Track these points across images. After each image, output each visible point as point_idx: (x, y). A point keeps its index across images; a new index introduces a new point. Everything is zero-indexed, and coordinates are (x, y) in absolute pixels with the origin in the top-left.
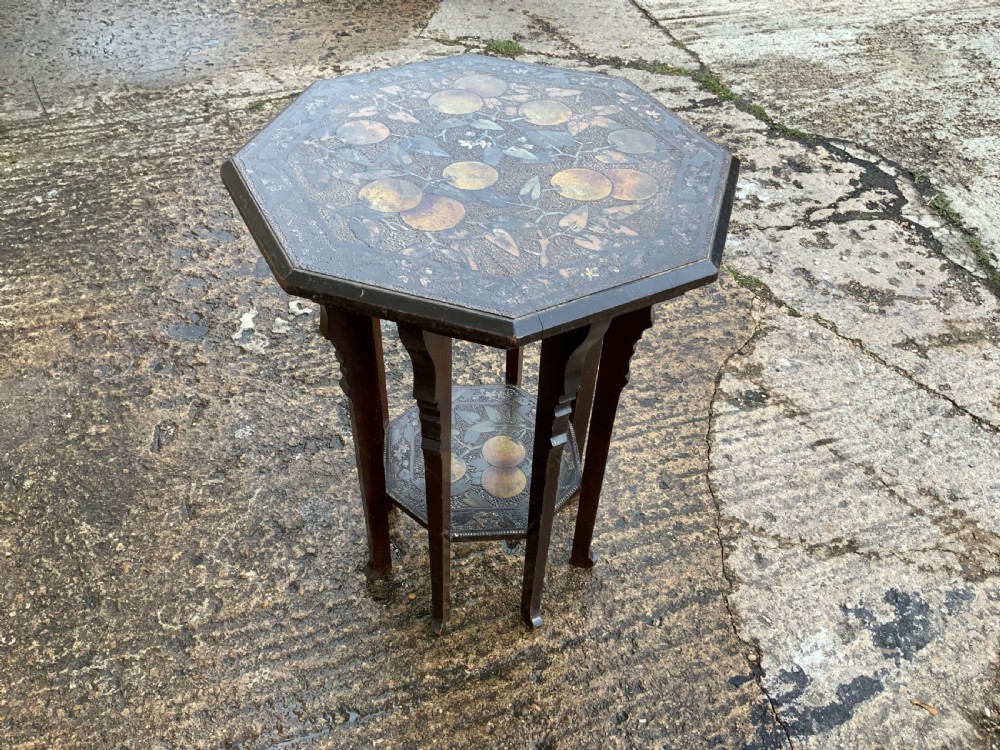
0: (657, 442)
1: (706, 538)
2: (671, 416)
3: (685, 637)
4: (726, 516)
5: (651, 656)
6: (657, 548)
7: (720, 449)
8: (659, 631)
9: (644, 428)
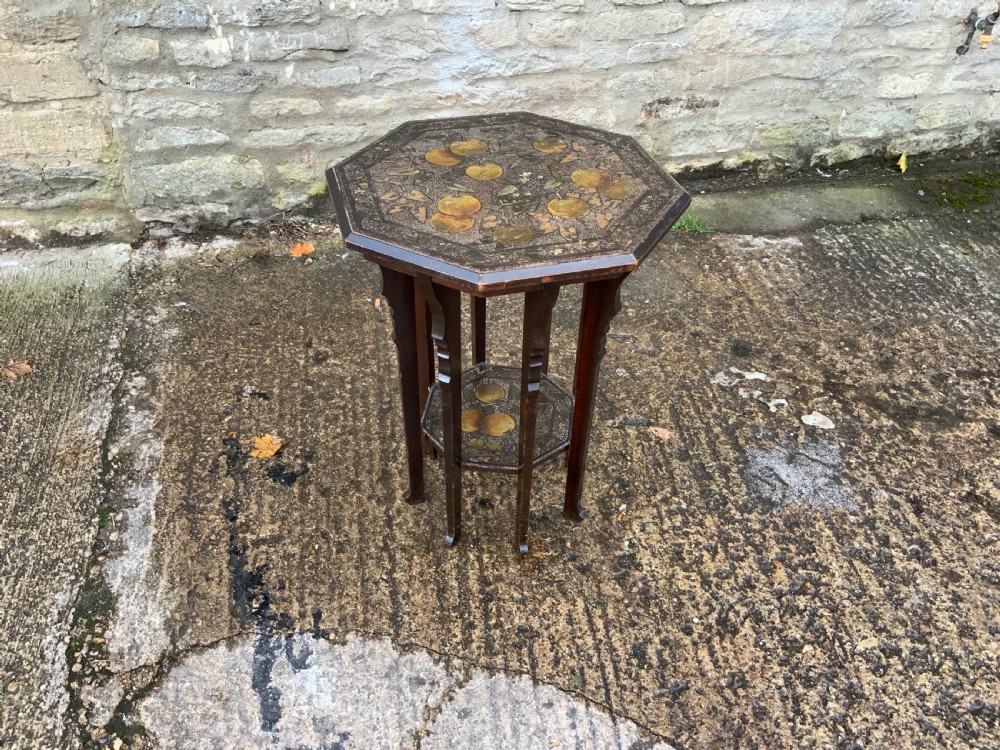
1: (454, 644)
2: (616, 670)
4: (474, 671)
8: (378, 577)
9: (600, 635)
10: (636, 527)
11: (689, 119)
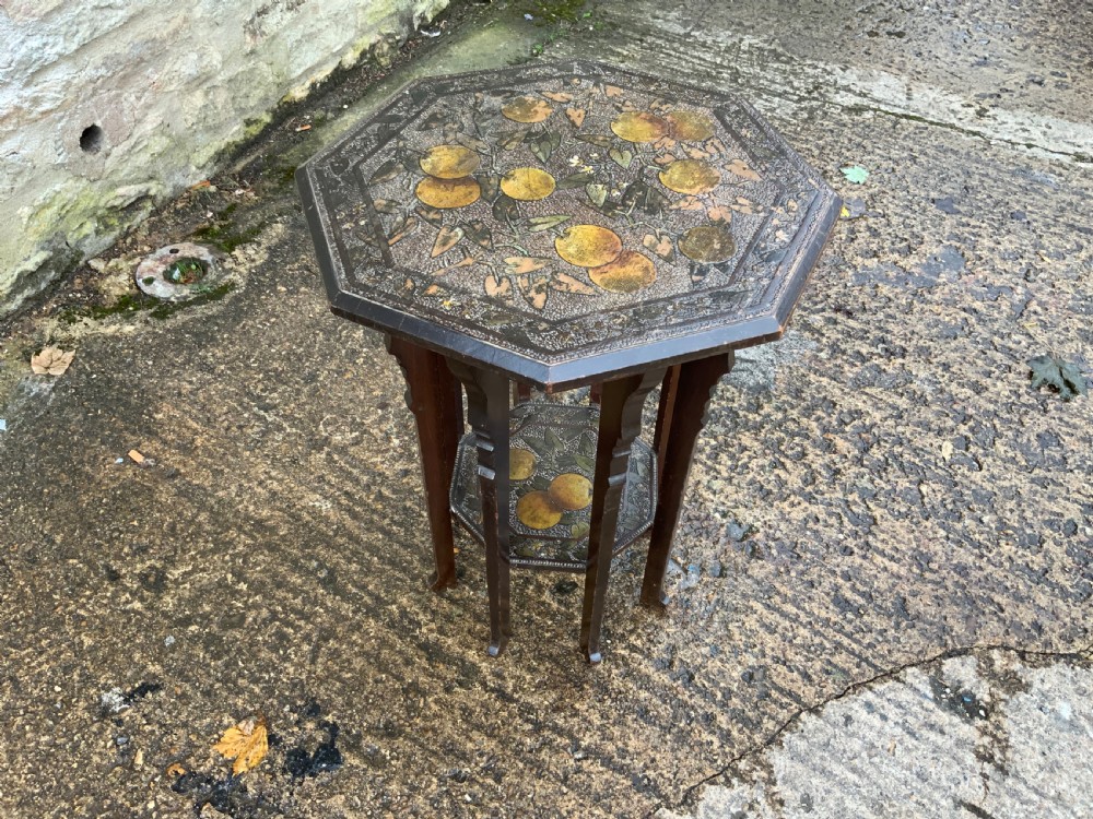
0: (798, 641)
1: (718, 751)
2: (849, 636)
3: (585, 791)
4: (764, 757)
5: (539, 770)
6: (665, 711)
7: (855, 705)
8: (572, 762)
9: (804, 618)
10: (708, 495)
11: (295, 22)
